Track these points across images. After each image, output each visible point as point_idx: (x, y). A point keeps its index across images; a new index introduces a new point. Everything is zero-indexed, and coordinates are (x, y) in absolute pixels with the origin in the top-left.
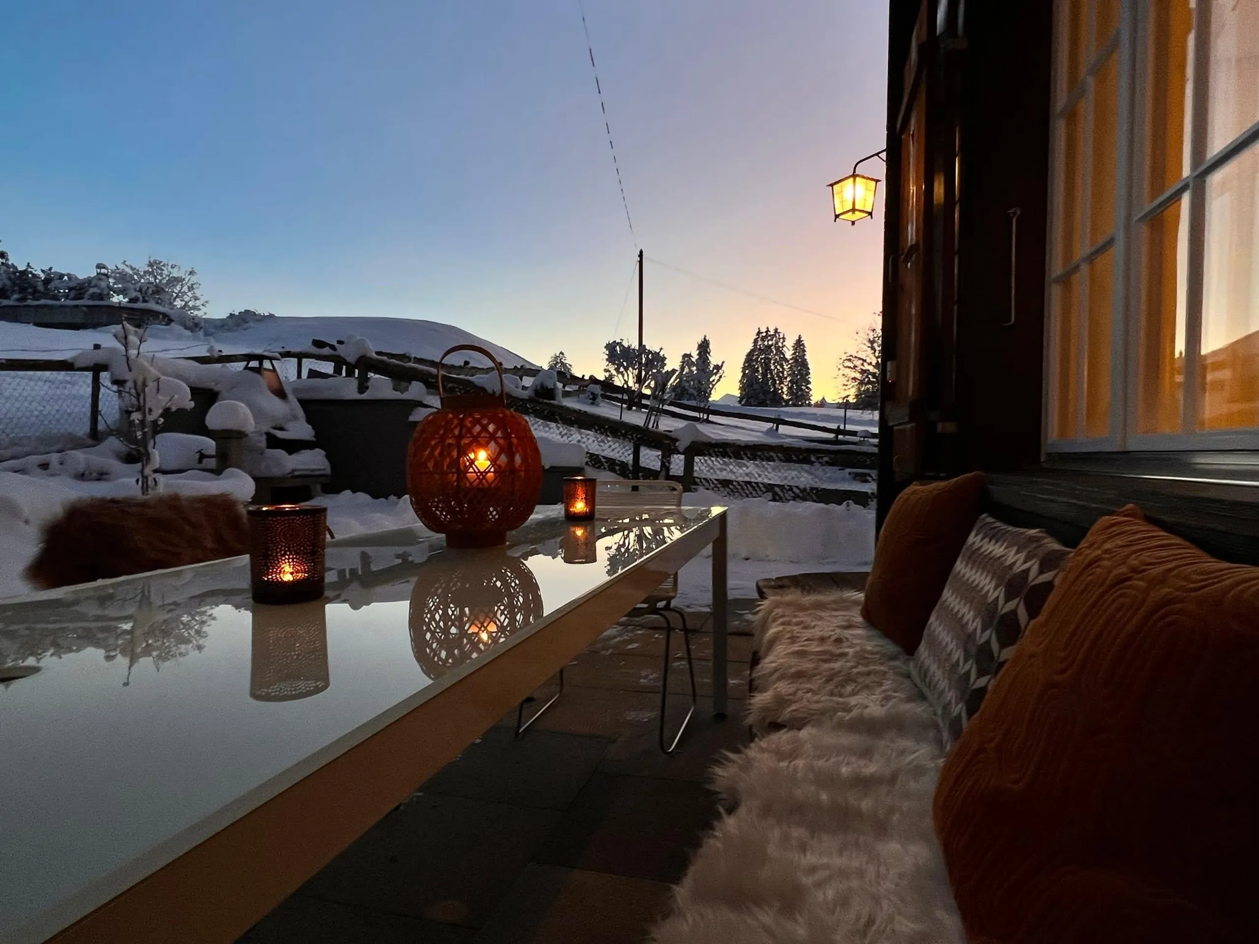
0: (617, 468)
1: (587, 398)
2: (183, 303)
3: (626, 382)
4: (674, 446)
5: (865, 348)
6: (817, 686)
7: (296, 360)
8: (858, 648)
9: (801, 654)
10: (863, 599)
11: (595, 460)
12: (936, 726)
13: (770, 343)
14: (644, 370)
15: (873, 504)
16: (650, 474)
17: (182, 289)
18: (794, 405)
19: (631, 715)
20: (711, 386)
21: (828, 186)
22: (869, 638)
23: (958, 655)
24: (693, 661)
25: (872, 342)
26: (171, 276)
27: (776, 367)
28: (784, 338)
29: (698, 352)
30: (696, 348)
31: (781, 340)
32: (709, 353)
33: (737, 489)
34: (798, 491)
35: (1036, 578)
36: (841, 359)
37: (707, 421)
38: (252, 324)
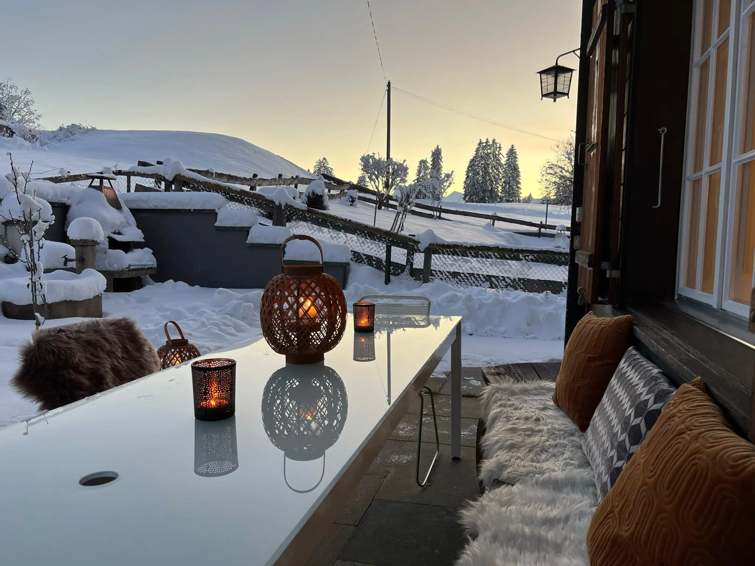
0: (374, 263)
1: (347, 200)
2: (21, 117)
3: (377, 188)
4: (417, 247)
5: (563, 158)
6: (523, 454)
7: (126, 177)
8: (549, 427)
9: (513, 430)
10: (555, 386)
11: (358, 257)
12: (594, 485)
13: (489, 151)
14: (391, 178)
15: (565, 291)
16: (399, 268)
17: (19, 105)
18: (508, 201)
19: (395, 458)
20: (443, 191)
21: (537, 73)
22: (556, 418)
23: (607, 444)
24: (436, 417)
25: (569, 154)
26: (10, 95)
27: (493, 171)
28: (500, 147)
29: (431, 159)
30: (431, 156)
31: (498, 149)
32: (441, 159)
33: (464, 279)
34: (509, 281)
35: (652, 406)
36: (544, 167)
37: (440, 218)
38: (78, 136)
